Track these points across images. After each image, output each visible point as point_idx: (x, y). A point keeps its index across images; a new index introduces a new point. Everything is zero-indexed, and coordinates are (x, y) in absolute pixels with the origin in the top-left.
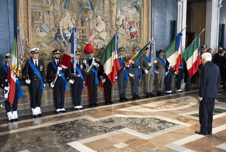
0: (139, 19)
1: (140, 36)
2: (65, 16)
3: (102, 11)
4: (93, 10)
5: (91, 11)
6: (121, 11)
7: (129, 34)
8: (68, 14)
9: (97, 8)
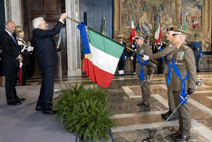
0: (200, 15)
1: (201, 27)
2: (143, 15)
3: (170, 11)
4: (163, 11)
5: (161, 12)
6: (185, 10)
7: (192, 26)
8: (145, 14)
9: (165, 9)
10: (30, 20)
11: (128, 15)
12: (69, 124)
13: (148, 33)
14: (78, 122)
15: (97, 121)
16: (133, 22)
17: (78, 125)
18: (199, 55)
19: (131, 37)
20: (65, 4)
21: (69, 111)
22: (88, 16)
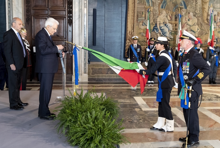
2: (162, 14)
3: (194, 9)
5: (184, 9)
6: (214, 7)
8: (164, 12)
9: (189, 6)
10: (33, 16)
11: (144, 13)
12: (72, 136)
15: (104, 134)
17: (82, 138)
21: (73, 122)
22: (98, 14)
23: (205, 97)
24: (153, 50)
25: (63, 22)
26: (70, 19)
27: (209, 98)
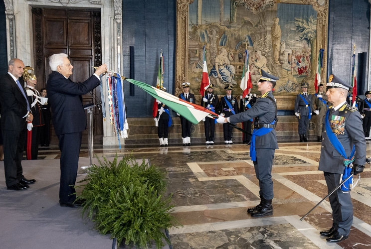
0: (310, 53)
2: (221, 52)
3: (263, 46)
4: (253, 46)
5: (249, 47)
6: (287, 44)
7: (297, 70)
8: (225, 51)
9: (256, 43)
10: (46, 57)
11: (198, 51)
12: (102, 221)
13: (230, 79)
14: (116, 218)
15: (146, 216)
16: (205, 62)
17: (117, 222)
18: (308, 115)
19: (203, 85)
20: (100, 32)
21: (103, 201)
22: (136, 53)
23: (279, 159)
24: (211, 100)
25: (88, 64)
26: (98, 60)
27: (285, 161)
